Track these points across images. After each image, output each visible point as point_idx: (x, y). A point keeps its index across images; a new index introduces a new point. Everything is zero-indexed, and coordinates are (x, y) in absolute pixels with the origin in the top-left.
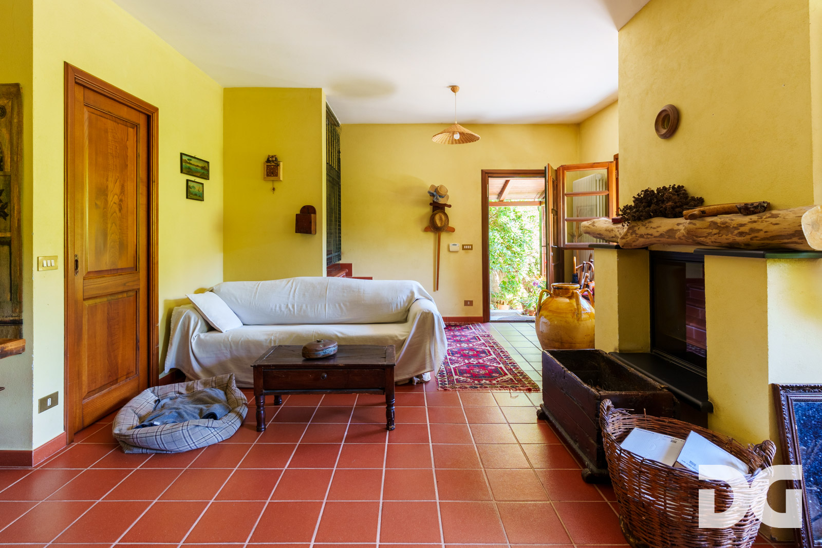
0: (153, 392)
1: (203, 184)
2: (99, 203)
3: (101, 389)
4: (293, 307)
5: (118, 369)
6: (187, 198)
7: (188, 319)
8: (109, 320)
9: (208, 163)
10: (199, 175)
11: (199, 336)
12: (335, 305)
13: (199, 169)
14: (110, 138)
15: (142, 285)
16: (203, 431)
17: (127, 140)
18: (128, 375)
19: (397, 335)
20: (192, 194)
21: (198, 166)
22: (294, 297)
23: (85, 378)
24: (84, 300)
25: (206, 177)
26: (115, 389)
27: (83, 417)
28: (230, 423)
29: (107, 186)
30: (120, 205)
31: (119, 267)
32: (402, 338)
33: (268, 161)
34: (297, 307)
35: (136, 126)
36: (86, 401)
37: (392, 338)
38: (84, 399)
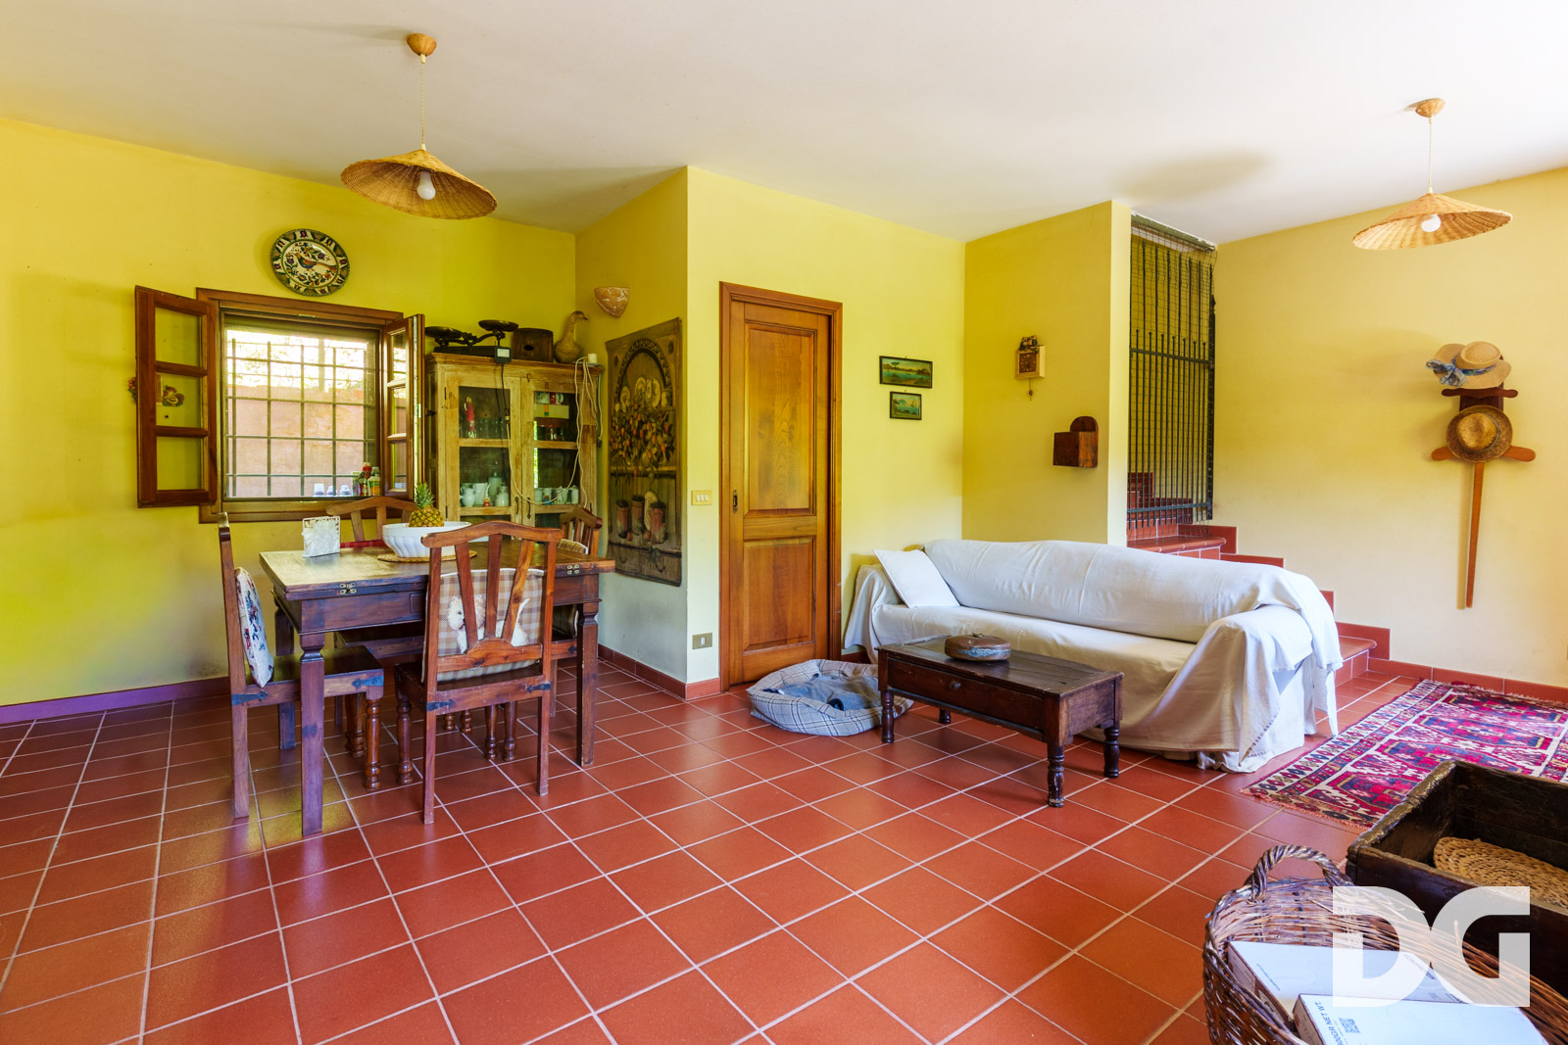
0: (819, 665)
1: (920, 395)
2: (762, 432)
3: (766, 645)
4: (1030, 588)
5: (787, 628)
6: (891, 417)
7: (872, 582)
8: (775, 569)
9: (931, 363)
10: (912, 384)
11: (882, 607)
12: (1098, 595)
13: (913, 374)
14: (777, 354)
15: (821, 532)
16: (814, 715)
17: (801, 352)
18: (800, 638)
19: (1162, 663)
20: (899, 411)
21: (910, 370)
22: (1034, 571)
23: (746, 627)
24: (745, 541)
25: (928, 384)
26: (783, 650)
27: (743, 669)
28: (855, 719)
29: (773, 412)
30: (790, 432)
31: (789, 507)
32: (1169, 669)
33: (1022, 347)
34: (1035, 590)
35: (812, 334)
36: (747, 653)
37: (1150, 664)
38: (745, 650)
